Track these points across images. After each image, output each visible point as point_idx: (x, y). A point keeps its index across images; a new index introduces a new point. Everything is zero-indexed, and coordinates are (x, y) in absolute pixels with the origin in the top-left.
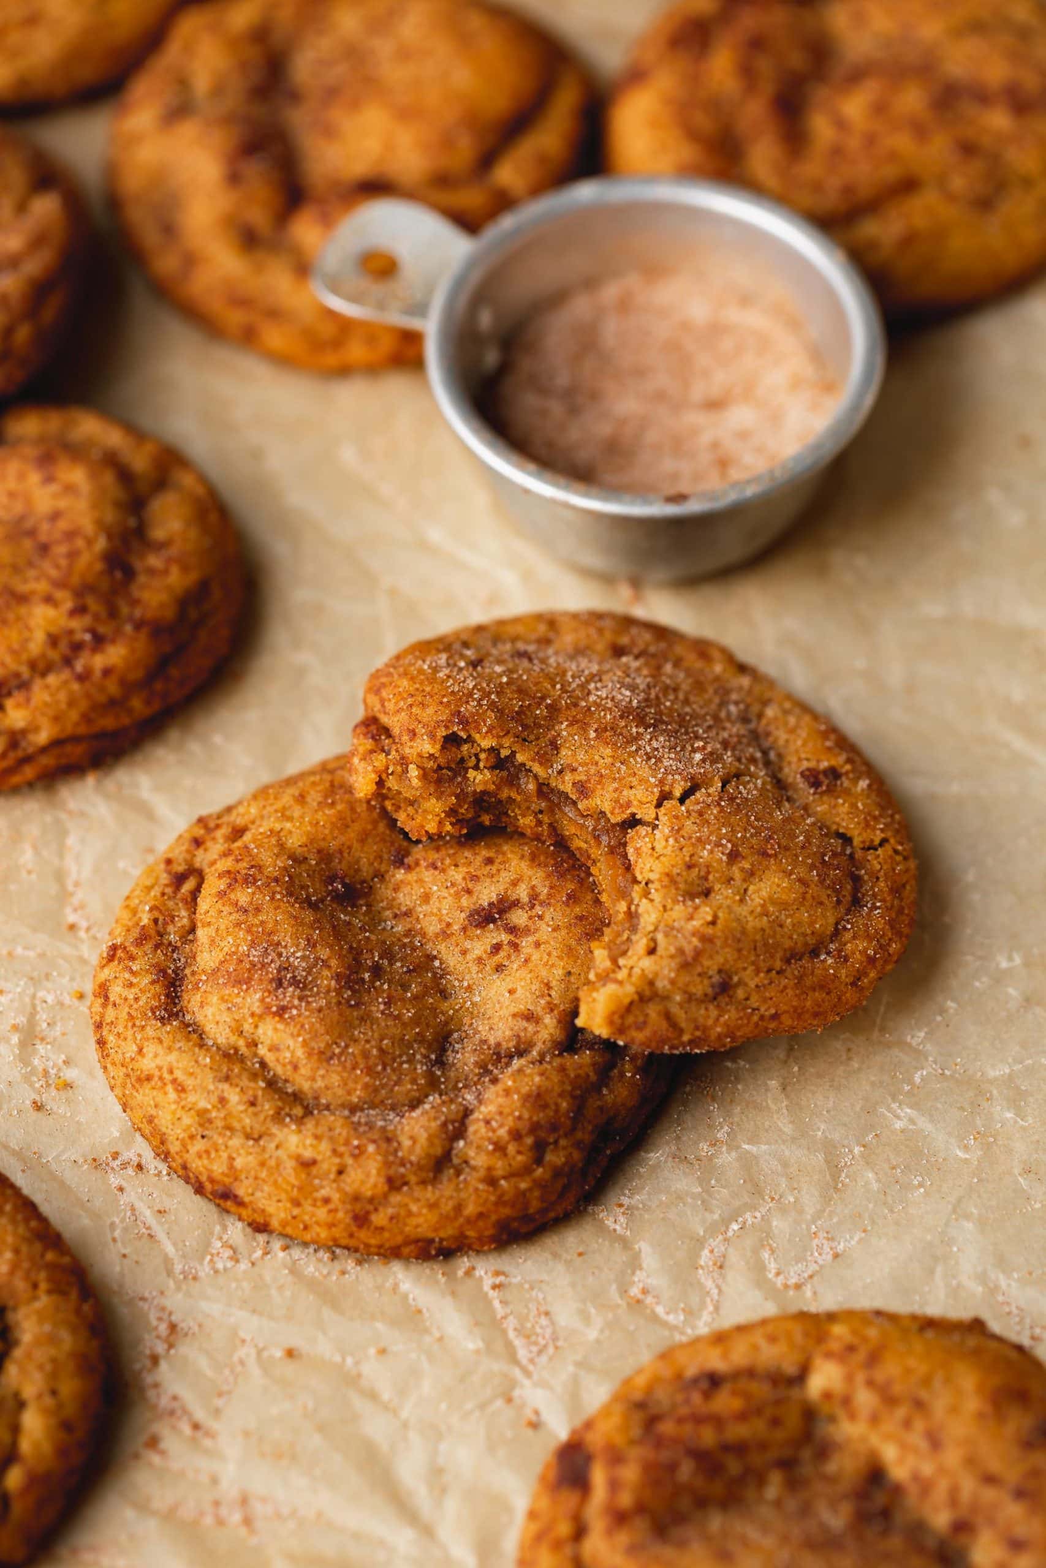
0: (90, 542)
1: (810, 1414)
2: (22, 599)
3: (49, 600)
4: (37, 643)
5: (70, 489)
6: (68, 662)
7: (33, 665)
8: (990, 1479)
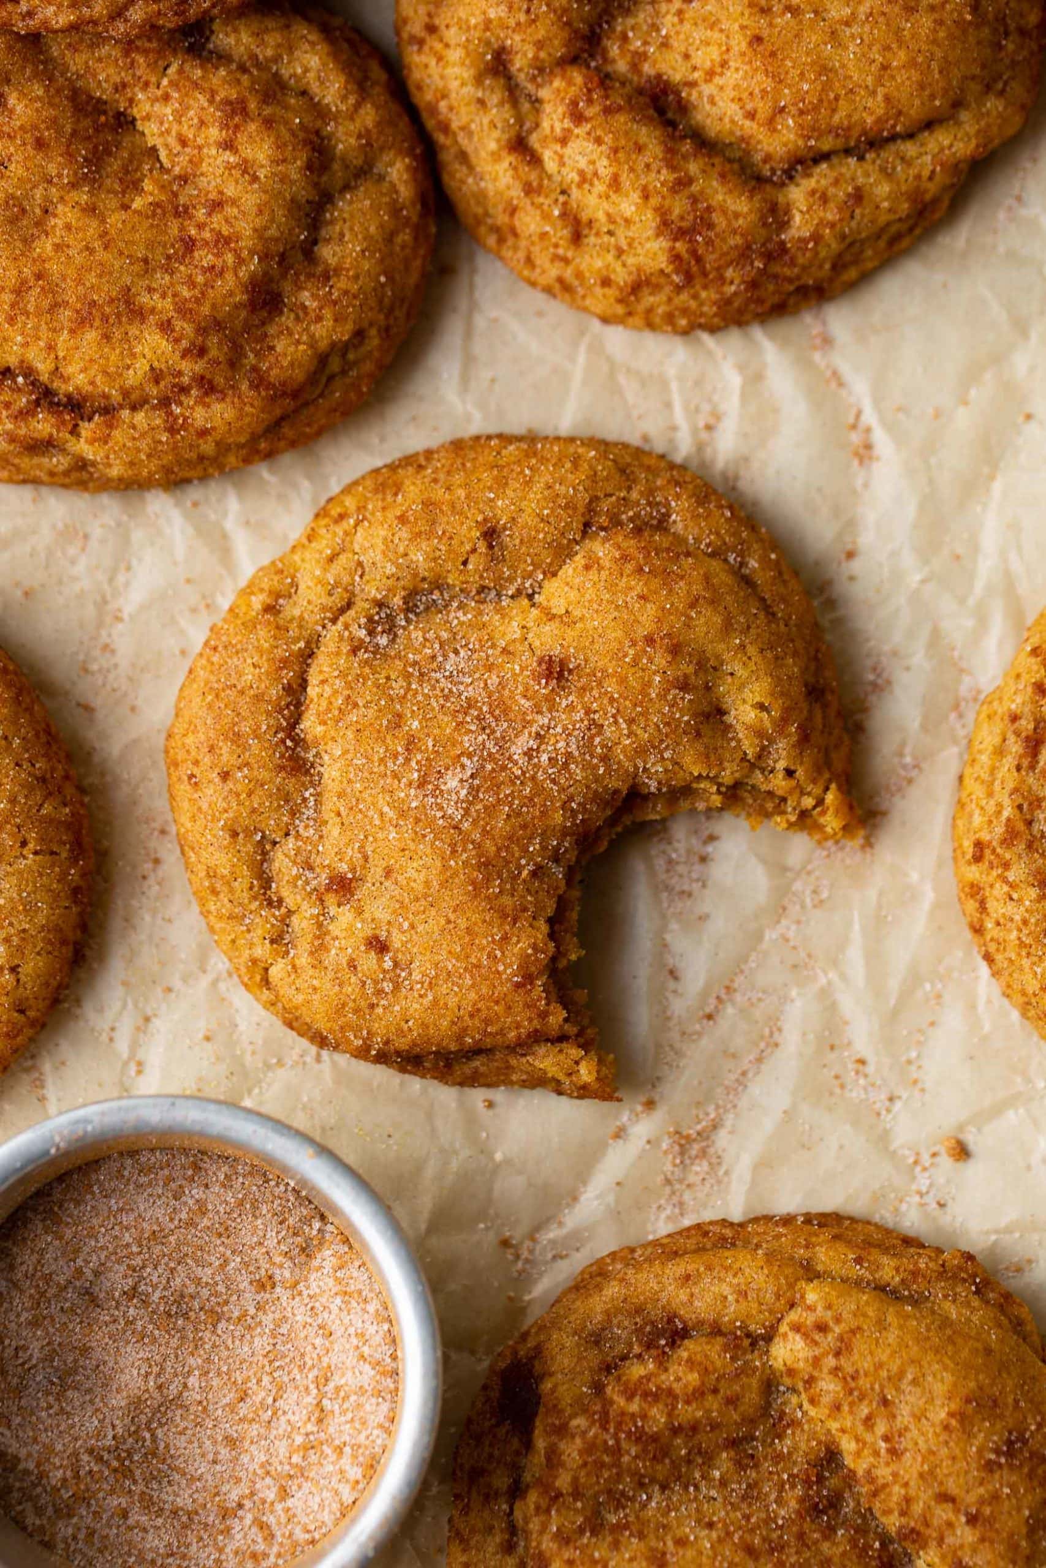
0: (240, 261)
1: (770, 1385)
2: (139, 314)
3: (166, 327)
4: (136, 375)
5: (246, 168)
6: (165, 403)
7: (126, 393)
8: (945, 1498)
